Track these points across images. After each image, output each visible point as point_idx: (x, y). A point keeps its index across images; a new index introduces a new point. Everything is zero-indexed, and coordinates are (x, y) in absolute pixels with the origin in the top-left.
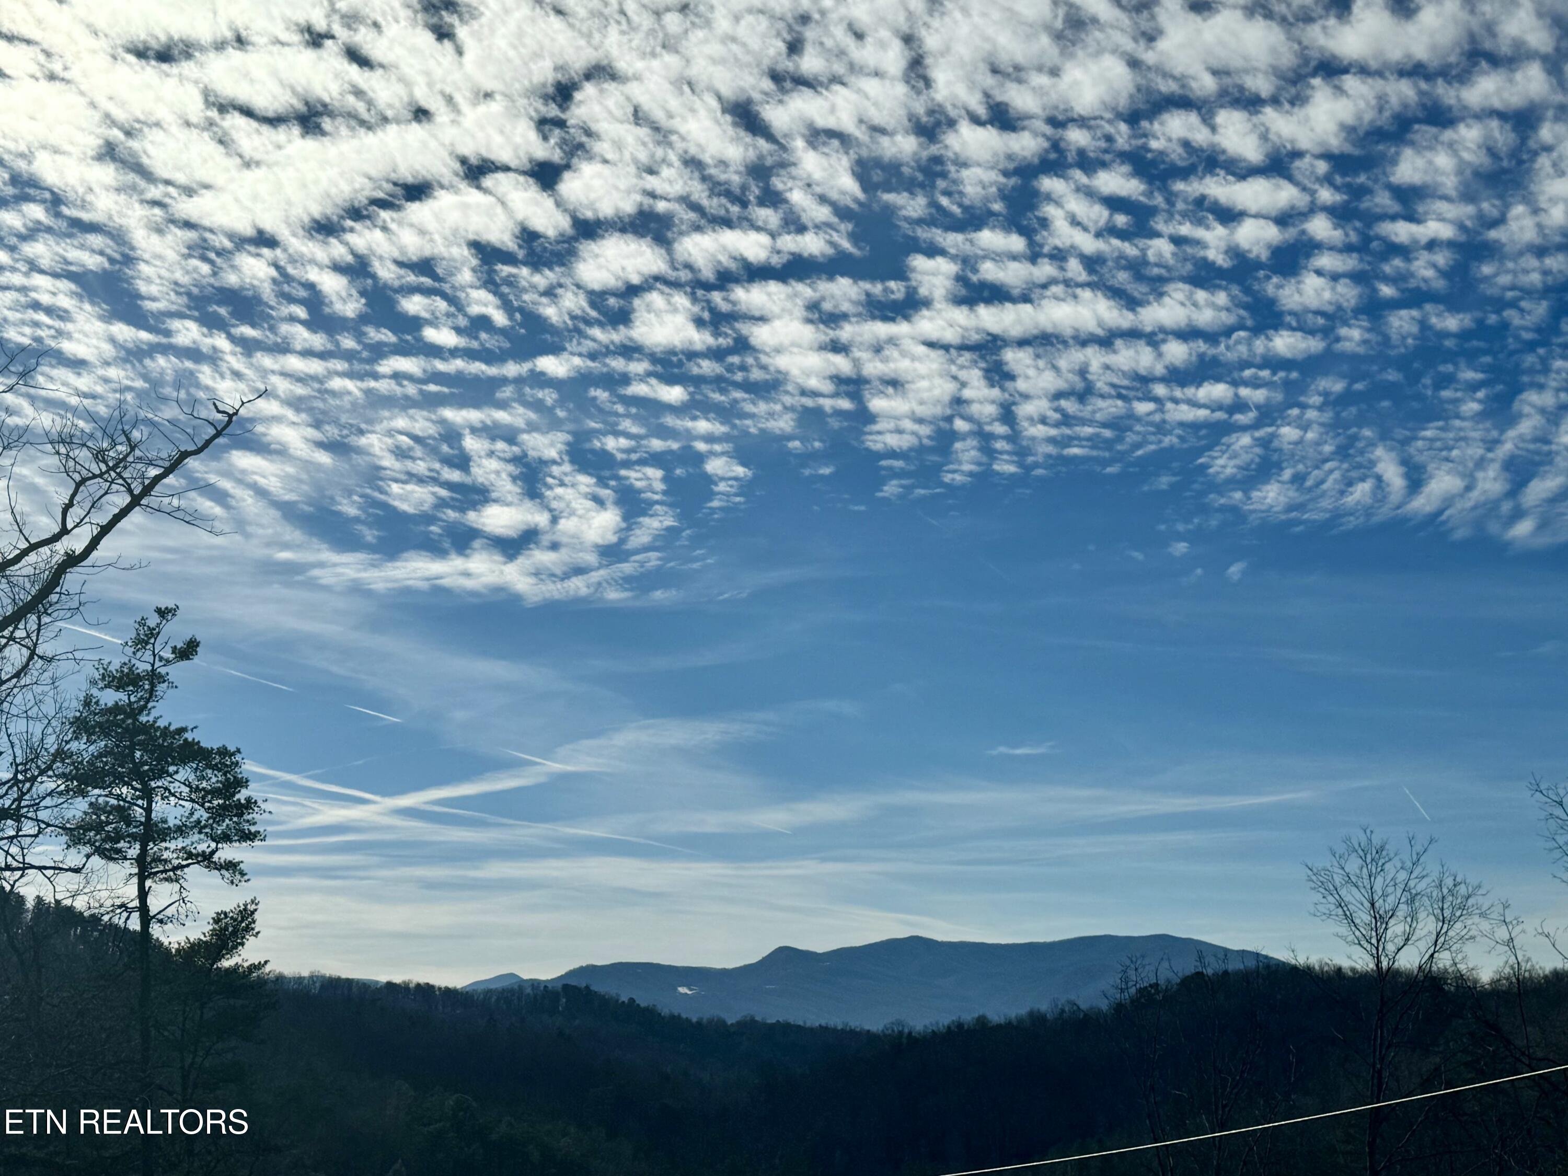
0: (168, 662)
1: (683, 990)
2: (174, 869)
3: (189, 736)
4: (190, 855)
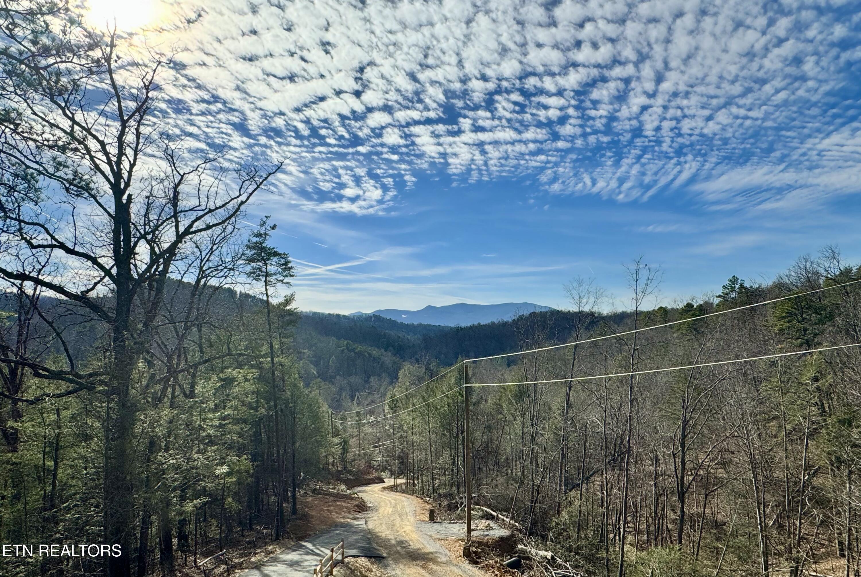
0: (269, 230)
2: (274, 284)
3: (275, 250)
4: (278, 280)
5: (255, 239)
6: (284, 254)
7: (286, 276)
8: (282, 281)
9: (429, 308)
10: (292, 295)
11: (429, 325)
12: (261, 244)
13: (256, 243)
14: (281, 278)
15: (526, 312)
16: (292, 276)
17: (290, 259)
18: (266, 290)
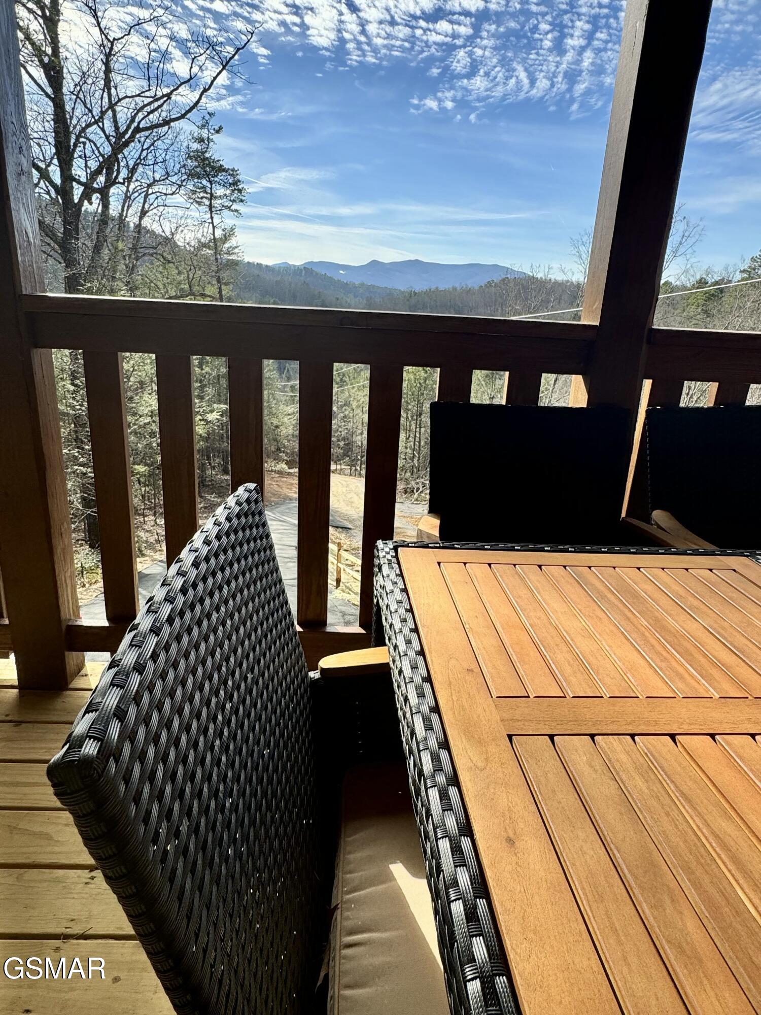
0: (212, 134)
1: (341, 272)
2: (220, 210)
3: (221, 162)
4: (223, 206)
5: (195, 146)
6: (233, 170)
7: (234, 201)
8: (229, 208)
9: (374, 263)
10: (232, 229)
11: (374, 286)
12: (203, 153)
13: (197, 151)
14: (228, 204)
15: (497, 278)
16: (242, 201)
17: (240, 177)
18: (212, 218)
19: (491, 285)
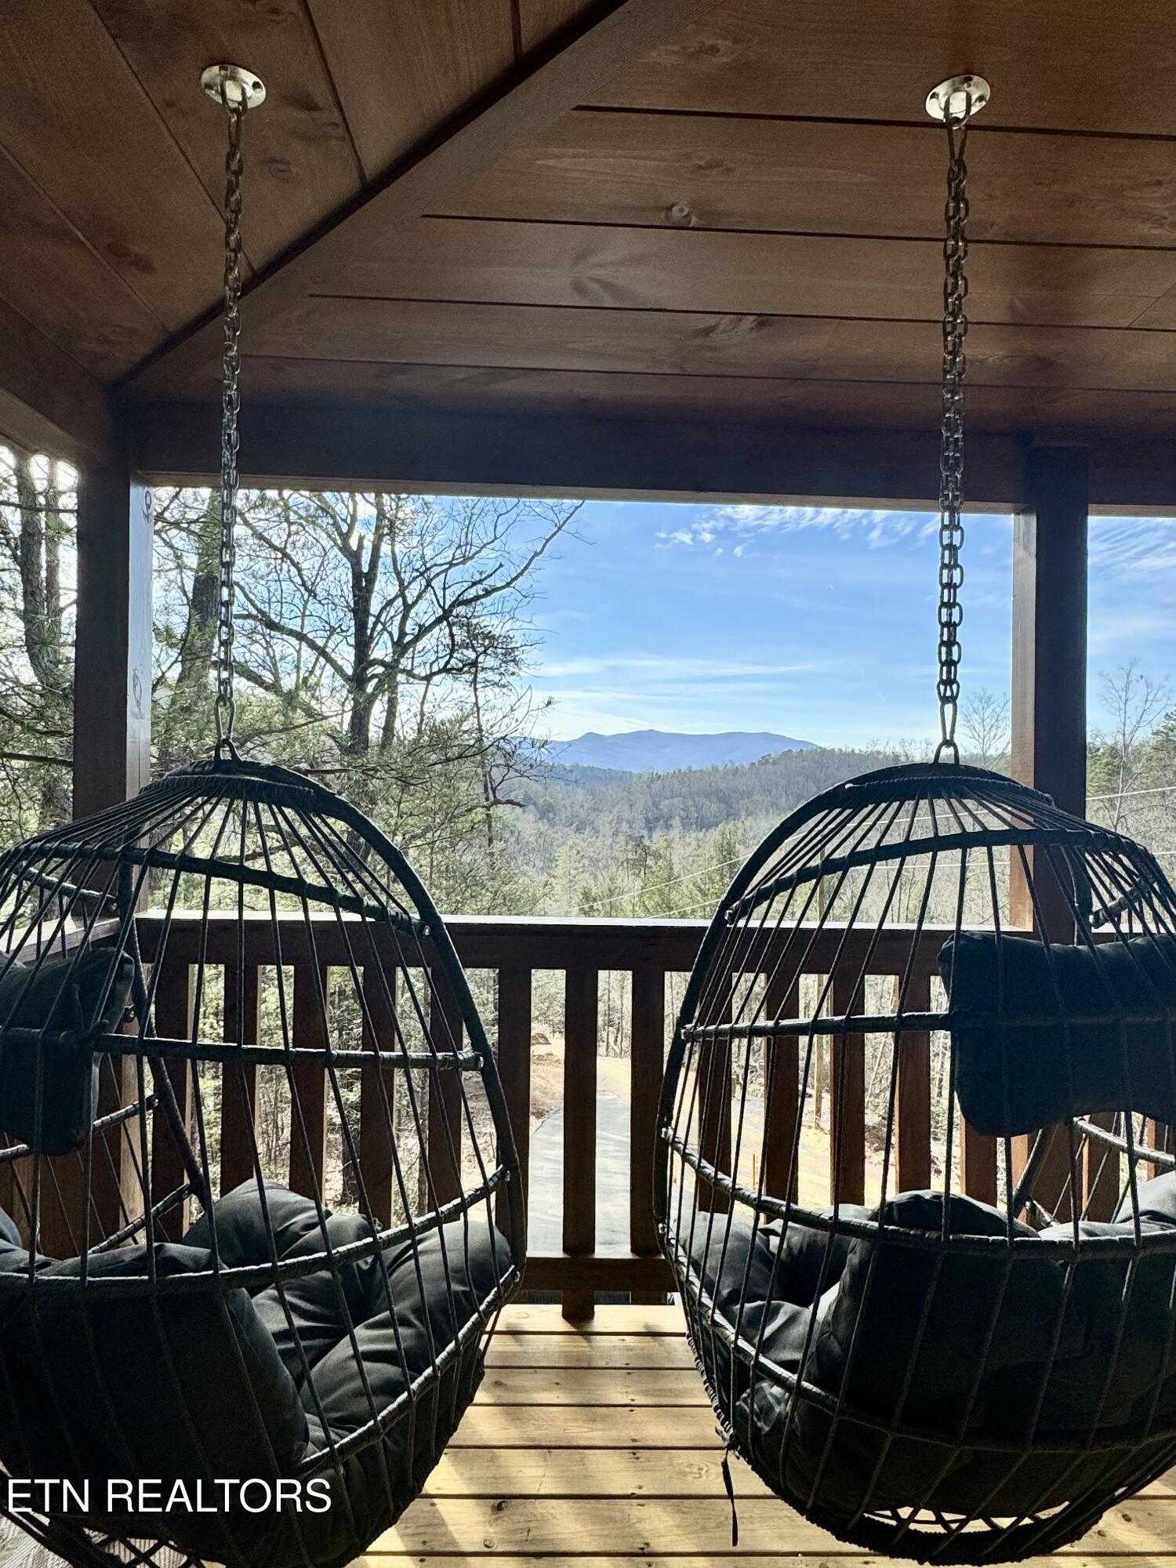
9: (591, 738)
11: (592, 769)
15: (776, 751)
19: (767, 762)
